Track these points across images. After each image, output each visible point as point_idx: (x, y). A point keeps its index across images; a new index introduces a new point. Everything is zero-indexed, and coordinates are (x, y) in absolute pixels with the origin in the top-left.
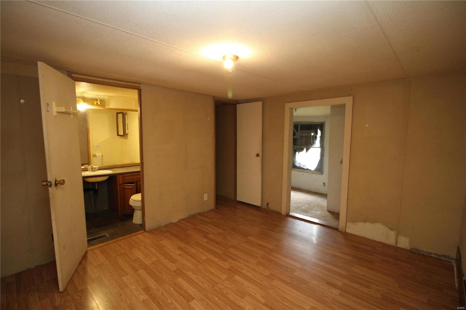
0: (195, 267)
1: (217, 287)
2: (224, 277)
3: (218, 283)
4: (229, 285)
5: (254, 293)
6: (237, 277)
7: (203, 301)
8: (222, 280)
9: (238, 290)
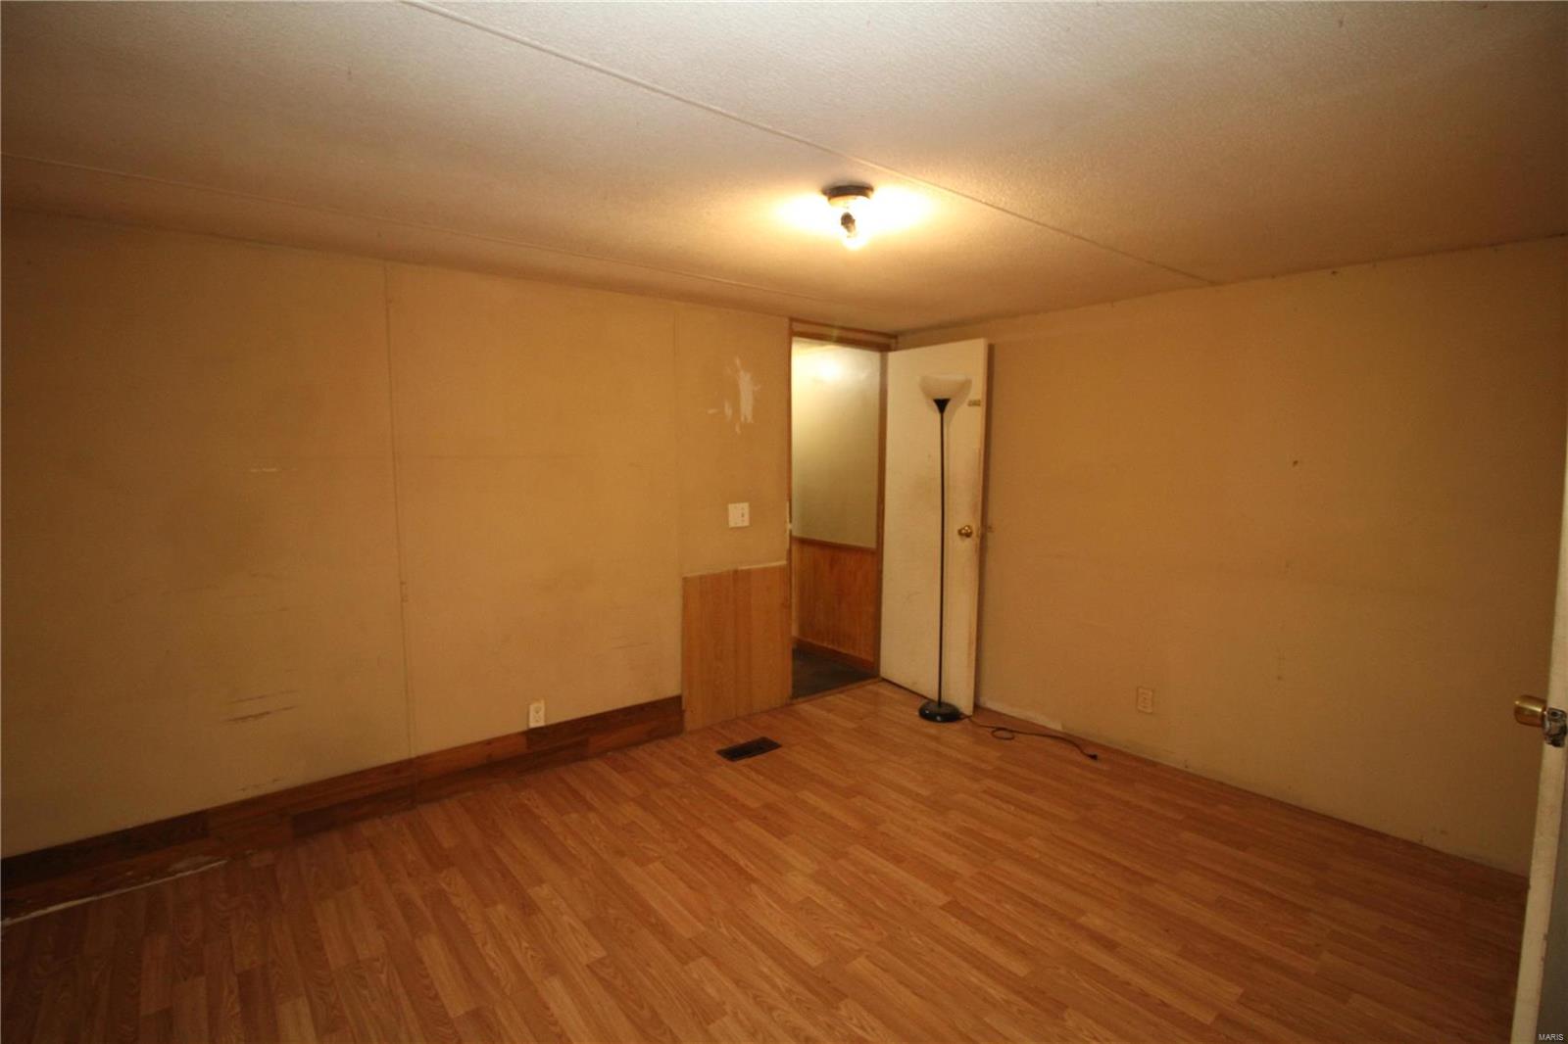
0: (987, 1020)
1: (882, 934)
2: (860, 965)
3: (879, 944)
4: (841, 934)
5: (771, 906)
6: (813, 958)
7: (914, 902)
8: (866, 953)
9: (816, 919)
